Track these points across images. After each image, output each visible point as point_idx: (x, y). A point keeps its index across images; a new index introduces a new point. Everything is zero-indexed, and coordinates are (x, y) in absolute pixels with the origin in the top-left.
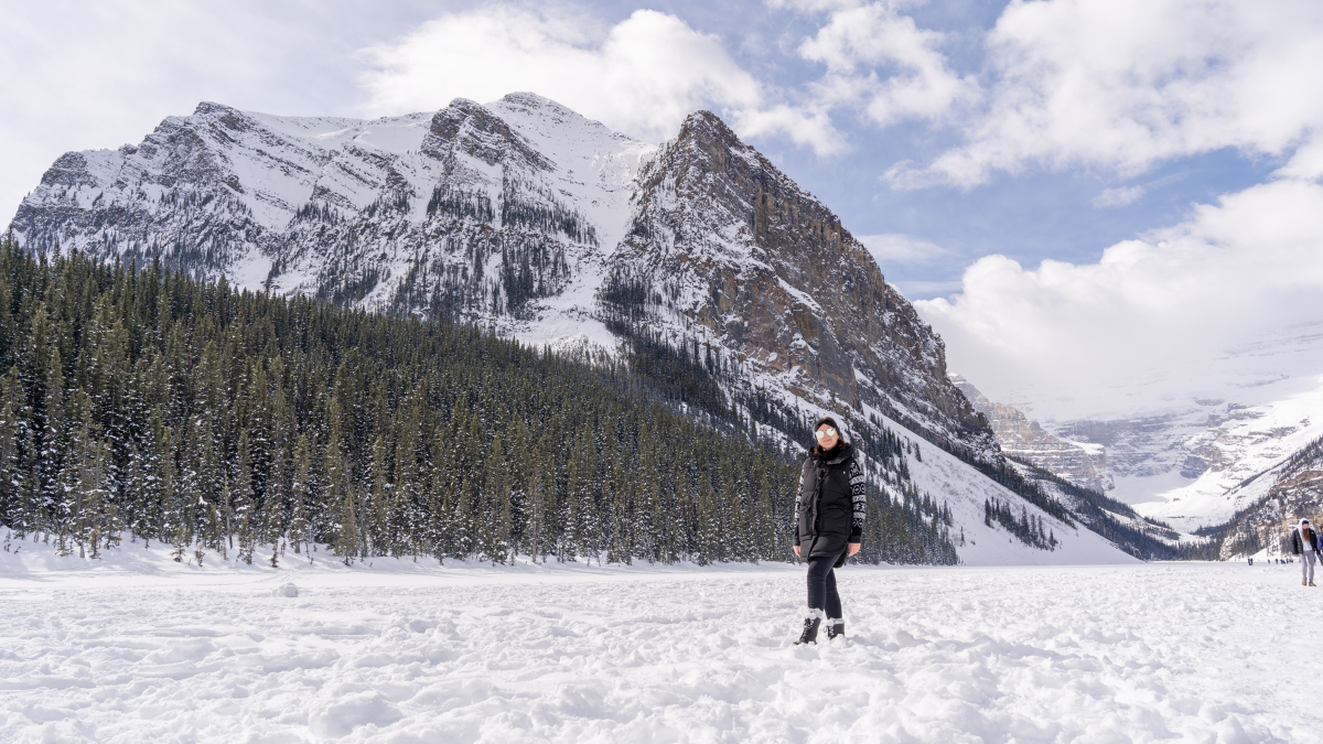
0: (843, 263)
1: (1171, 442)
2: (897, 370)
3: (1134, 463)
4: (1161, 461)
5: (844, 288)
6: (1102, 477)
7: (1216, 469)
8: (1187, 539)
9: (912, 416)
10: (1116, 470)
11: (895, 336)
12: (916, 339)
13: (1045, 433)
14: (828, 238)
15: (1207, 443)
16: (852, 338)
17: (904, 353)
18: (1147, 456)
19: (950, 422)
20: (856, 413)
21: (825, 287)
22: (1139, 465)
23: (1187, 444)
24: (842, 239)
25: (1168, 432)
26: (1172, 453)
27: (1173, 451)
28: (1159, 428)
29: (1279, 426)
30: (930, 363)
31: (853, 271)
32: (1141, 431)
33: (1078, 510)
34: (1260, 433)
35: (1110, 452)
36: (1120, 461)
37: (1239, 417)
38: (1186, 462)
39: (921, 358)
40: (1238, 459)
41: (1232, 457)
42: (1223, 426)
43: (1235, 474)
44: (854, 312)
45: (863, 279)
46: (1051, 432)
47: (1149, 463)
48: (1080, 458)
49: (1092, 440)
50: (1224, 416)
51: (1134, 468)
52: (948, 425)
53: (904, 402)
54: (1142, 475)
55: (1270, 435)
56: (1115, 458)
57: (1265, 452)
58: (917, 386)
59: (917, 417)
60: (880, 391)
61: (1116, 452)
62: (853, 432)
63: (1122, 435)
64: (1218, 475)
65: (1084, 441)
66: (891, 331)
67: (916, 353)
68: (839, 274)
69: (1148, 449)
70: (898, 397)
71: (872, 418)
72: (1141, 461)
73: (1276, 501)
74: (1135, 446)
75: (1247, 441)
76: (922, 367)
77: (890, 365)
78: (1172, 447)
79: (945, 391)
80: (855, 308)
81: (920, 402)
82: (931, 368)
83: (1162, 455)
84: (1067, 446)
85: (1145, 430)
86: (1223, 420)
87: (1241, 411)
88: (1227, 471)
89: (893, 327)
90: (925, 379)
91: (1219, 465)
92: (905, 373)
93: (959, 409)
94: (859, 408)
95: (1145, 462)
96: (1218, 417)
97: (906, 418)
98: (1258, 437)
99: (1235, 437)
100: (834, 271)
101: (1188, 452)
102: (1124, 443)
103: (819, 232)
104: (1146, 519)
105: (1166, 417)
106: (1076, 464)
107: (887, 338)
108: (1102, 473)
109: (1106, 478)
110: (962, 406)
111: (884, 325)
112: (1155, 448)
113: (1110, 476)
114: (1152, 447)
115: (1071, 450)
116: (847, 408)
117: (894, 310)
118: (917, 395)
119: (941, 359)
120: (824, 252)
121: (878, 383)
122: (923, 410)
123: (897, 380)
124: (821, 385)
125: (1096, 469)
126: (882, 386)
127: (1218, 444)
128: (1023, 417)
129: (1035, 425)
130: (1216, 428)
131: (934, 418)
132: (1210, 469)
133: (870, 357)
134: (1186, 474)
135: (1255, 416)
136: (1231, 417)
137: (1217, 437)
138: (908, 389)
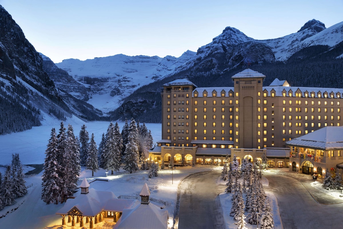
0: (12, 31)
1: (108, 86)
2: (28, 65)
3: (98, 91)
4: (105, 91)
5: (12, 39)
6: (89, 94)
7: (118, 95)
8: (105, 115)
9: (31, 80)
10: (93, 92)
11: (28, 56)
12: (34, 57)
13: (74, 80)
14: (7, 22)
15: (117, 87)
16: (14, 55)
17: (30, 60)
18: (102, 89)
19: (43, 82)
20: (14, 80)
21: (6, 37)
22: (99, 91)
23: (112, 87)
24: (12, 23)
25: (108, 83)
26: (109, 89)
27: (108, 88)
28: (106, 81)
29: (133, 84)
30: (38, 64)
31: (15, 33)
32: (101, 82)
33: (78, 107)
34: (129, 86)
35: (92, 87)
36: (95, 90)
37: (125, 81)
38: (111, 92)
39: (35, 63)
40: (123, 92)
41: (122, 92)
42: (121, 83)
43: (122, 97)
44: (15, 47)
45: (18, 36)
46: (76, 79)
47: (102, 91)
48: (83, 89)
49: (87, 83)
50: (122, 80)
51: (98, 92)
52: (42, 83)
53: (29, 76)
54: (100, 94)
55: (131, 87)
56: (93, 89)
57: (129, 91)
58: (33, 71)
59: (33, 80)
60: (22, 72)
61: (94, 87)
62: (13, 87)
63: (96, 82)
64: (118, 96)
65: (85, 83)
66: (26, 54)
67: (34, 61)
68: (10, 34)
69: (102, 87)
70: (28, 74)
71: (19, 82)
72: (100, 90)
73: (122, 108)
74: (99, 86)
75: (126, 88)
76: (35, 66)
77: (26, 64)
78: (108, 87)
79: (42, 73)
80: (15, 46)
81: (34, 76)
82: (38, 66)
83: (106, 89)
84: (80, 84)
85: (102, 81)
86: (121, 81)
87: (126, 79)
88: (120, 96)
89: (27, 52)
90: (36, 69)
91: (119, 94)
92: (30, 67)
93: (46, 78)
94: (15, 78)
95: (101, 91)
96: (120, 80)
97: (29, 81)
98: (129, 87)
99: (123, 86)
100: (9, 33)
101: (112, 89)
102: (96, 85)
103: (4, 19)
104: (96, 109)
105: (108, 78)
106: (82, 90)
107: (25, 55)
108: (89, 93)
109: (90, 95)
110: (47, 78)
111: (24, 52)
112: (104, 87)
113: (91, 94)
114: (103, 87)
115: (81, 86)
116: (11, 79)
117: (28, 47)
118: (33, 74)
119: (41, 63)
120: (6, 26)
121: (21, 69)
122: (35, 78)
123: (27, 69)
124: (3, 71)
125: (88, 92)
126: (23, 70)
127: (119, 88)
128: (68, 74)
129: (71, 77)
130: (119, 83)
131: (38, 81)
132: (117, 94)
133: (19, 61)
134: (111, 95)
135: (128, 81)
136: (123, 81)
137: (119, 86)
138: (31, 72)
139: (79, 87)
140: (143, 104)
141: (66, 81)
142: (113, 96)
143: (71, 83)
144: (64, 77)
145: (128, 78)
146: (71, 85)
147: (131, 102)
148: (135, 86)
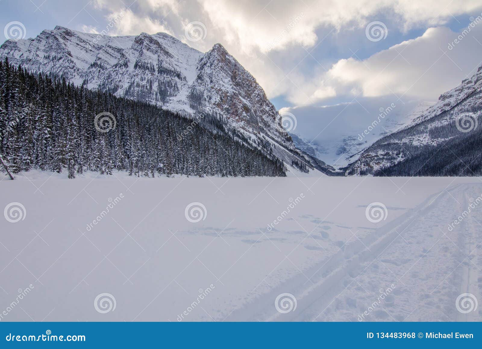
0: (256, 92)
4: (331, 150)
8: (337, 171)
11: (269, 114)
12: (275, 115)
13: (303, 142)
14: (253, 85)
17: (271, 119)
18: (328, 149)
19: (282, 138)
20: (259, 135)
21: (251, 99)
23: (337, 146)
24: (256, 85)
26: (334, 149)
29: (360, 142)
31: (259, 95)
38: (337, 151)
39: (276, 120)
40: (350, 150)
44: (259, 106)
45: (262, 97)
46: (305, 142)
47: (328, 151)
48: (312, 149)
51: (324, 152)
53: (271, 132)
54: (326, 154)
55: (358, 145)
56: (320, 149)
58: (274, 128)
59: (274, 137)
60: (265, 129)
62: (258, 140)
67: (274, 119)
70: (269, 131)
71: (263, 137)
72: (326, 150)
73: (359, 162)
77: (268, 122)
87: (351, 138)
88: (347, 153)
89: (269, 111)
92: (271, 124)
94: (259, 133)
96: (345, 139)
97: (271, 137)
99: (349, 145)
101: (338, 148)
103: (250, 83)
104: (328, 165)
106: (310, 151)
107: (267, 114)
110: (286, 134)
111: (266, 111)
113: (319, 154)
116: (256, 133)
118: (274, 131)
119: (281, 121)
120: (251, 89)
122: (276, 135)
123: (269, 126)
124: (250, 127)
125: (315, 152)
126: (265, 127)
127: (345, 147)
128: (298, 138)
129: (301, 140)
130: (345, 142)
131: (279, 137)
132: (343, 153)
133: (262, 119)
134: (337, 154)
135: (354, 140)
136: (349, 140)
137: (345, 145)
138: (272, 129)
139: (308, 148)
140: (385, 157)
141: (296, 143)
142: (339, 155)
143: (301, 145)
144: (295, 140)
145: (354, 137)
146: (301, 147)
147: (370, 155)
148: (362, 143)
